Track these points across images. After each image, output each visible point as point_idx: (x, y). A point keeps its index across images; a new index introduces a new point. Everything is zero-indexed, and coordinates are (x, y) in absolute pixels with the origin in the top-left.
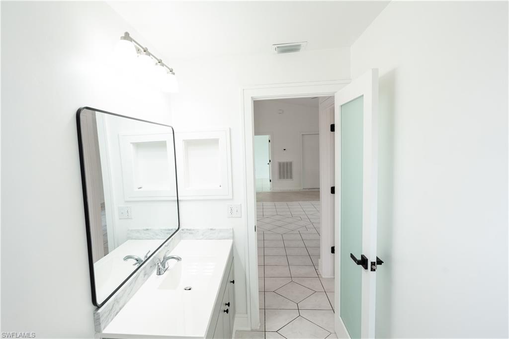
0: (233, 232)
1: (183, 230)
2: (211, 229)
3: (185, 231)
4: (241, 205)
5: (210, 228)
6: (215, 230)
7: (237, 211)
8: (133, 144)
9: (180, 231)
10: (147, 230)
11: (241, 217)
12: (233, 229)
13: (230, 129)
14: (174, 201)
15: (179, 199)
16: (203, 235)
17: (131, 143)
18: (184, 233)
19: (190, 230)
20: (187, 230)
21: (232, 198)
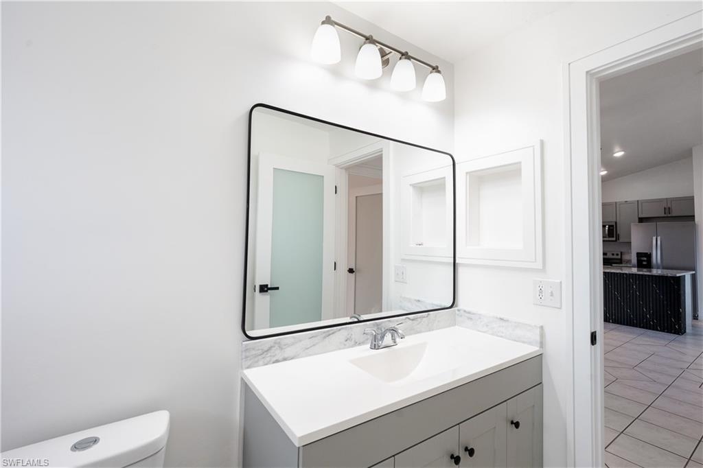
0: (542, 335)
1: (459, 310)
2: (501, 319)
3: (462, 312)
4: (561, 282)
5: (498, 317)
6: (508, 321)
7: (552, 295)
8: (414, 186)
9: (454, 311)
10: (419, 301)
11: (560, 308)
12: (542, 327)
13: (542, 143)
14: (450, 263)
15: (457, 262)
16: (487, 326)
17: (410, 185)
18: (461, 316)
19: (469, 313)
20: (465, 311)
21: (541, 268)
